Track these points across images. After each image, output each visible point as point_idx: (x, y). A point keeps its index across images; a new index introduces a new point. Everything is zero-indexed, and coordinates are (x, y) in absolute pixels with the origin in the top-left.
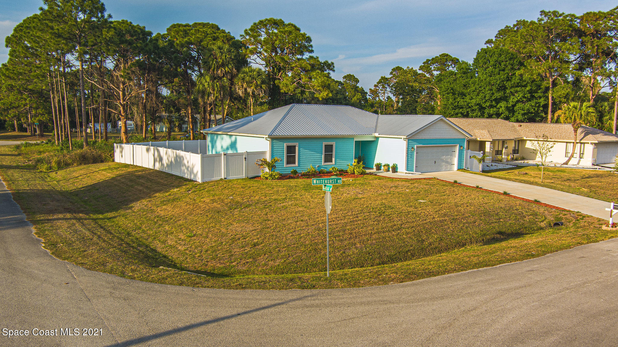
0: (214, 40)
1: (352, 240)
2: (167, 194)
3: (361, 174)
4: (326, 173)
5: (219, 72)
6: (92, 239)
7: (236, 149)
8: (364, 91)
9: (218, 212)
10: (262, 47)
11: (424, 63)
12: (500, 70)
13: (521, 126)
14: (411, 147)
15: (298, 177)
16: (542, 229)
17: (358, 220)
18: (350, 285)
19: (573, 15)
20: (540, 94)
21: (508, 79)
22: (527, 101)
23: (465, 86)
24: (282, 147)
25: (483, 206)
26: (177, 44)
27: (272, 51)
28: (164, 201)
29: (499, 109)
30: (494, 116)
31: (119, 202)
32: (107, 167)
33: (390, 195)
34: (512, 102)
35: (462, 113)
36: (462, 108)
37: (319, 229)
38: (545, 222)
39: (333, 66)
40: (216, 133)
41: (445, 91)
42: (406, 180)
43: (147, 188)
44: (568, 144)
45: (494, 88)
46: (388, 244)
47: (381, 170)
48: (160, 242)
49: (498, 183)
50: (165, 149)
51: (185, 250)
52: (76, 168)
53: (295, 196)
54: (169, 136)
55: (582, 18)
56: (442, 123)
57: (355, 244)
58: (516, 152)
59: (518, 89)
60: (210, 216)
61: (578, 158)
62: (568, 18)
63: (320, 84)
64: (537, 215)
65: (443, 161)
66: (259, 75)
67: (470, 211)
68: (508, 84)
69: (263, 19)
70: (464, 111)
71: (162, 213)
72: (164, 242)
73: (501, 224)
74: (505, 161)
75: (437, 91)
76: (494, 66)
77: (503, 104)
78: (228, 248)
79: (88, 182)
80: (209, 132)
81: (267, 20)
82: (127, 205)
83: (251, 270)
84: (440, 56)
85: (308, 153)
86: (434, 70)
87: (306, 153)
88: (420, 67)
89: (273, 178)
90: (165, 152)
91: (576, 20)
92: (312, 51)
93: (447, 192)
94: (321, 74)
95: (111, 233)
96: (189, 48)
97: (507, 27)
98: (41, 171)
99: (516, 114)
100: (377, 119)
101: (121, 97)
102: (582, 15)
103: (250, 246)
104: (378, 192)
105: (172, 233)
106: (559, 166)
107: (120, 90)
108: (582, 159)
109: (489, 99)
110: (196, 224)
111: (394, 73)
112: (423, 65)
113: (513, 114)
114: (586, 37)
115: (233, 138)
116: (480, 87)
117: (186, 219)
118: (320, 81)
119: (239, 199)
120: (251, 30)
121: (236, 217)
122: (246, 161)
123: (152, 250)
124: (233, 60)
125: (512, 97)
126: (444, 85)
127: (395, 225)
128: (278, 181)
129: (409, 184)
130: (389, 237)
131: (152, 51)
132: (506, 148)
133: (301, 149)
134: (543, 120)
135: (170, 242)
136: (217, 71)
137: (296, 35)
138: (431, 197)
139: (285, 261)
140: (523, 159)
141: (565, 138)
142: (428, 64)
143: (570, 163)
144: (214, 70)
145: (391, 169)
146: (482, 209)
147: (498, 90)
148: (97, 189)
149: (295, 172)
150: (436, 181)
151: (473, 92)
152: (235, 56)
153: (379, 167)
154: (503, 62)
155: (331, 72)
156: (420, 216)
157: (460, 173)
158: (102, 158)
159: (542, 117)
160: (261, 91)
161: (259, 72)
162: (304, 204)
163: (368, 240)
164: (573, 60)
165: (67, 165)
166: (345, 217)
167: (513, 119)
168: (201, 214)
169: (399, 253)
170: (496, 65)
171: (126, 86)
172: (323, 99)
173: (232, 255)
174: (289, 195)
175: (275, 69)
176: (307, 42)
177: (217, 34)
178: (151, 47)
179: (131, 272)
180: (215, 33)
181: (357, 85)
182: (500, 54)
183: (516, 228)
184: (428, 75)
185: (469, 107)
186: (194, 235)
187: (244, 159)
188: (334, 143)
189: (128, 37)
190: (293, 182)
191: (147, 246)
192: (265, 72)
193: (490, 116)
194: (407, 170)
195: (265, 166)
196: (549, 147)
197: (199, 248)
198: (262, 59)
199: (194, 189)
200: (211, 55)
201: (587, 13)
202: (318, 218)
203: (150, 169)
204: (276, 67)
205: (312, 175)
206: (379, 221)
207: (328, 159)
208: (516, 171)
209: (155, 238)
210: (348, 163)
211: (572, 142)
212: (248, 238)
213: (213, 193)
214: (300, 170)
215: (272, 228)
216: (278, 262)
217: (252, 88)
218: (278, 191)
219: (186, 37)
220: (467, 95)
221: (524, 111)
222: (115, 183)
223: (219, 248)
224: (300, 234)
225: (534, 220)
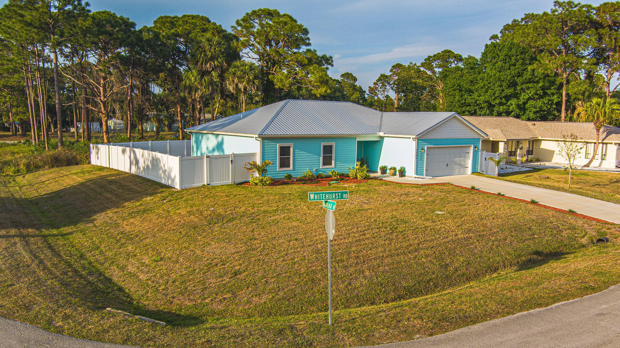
0: (203, 32)
1: (359, 267)
2: (138, 204)
3: (364, 179)
4: (325, 178)
5: (208, 65)
6: (29, 266)
7: (223, 151)
8: (362, 89)
9: (195, 228)
10: (255, 39)
11: (425, 60)
12: (510, 65)
13: (535, 125)
14: (421, 148)
15: (292, 183)
16: (584, 246)
17: (366, 239)
18: (361, 340)
19: (590, 6)
20: (553, 91)
21: (520, 75)
22: (539, 98)
23: (472, 82)
24: (274, 148)
25: (512, 219)
26: (163, 36)
27: (266, 44)
28: (133, 212)
29: (509, 106)
30: (504, 114)
31: (81, 214)
32: (80, 171)
33: (401, 205)
34: (523, 99)
35: (469, 111)
36: (469, 105)
37: (318, 252)
38: (586, 238)
39: (332, 61)
40: (201, 132)
41: (451, 88)
42: (417, 186)
43: (117, 195)
44: (588, 144)
45: (504, 84)
46: (405, 271)
47: (386, 173)
48: (118, 267)
49: (521, 189)
50: (141, 150)
51: (147, 280)
52: (46, 172)
53: (289, 207)
54: (157, 136)
55: (598, 9)
56: (454, 120)
57: (363, 271)
58: (530, 153)
59: (530, 85)
60: (183, 233)
61: (600, 160)
62: (584, 9)
63: (318, 79)
64: (575, 229)
65: (456, 163)
66: (251, 70)
67: (498, 225)
68: (519, 80)
69: (256, 9)
70: (472, 109)
71: (128, 228)
72: (123, 268)
73: (537, 241)
74: (519, 163)
75: (439, 89)
76: (504, 61)
77: (513, 102)
78: (201, 277)
79: (54, 187)
80: (193, 131)
81: (260, 10)
82: (90, 217)
83: (228, 310)
84: (442, 52)
85: (305, 154)
86: (436, 67)
87: (301, 155)
88: (422, 64)
89: (263, 185)
90: (141, 154)
91: (592, 11)
92: (309, 44)
93: (467, 201)
94: (319, 68)
95: (59, 255)
96: (176, 40)
97: (515, 21)
98: (7, 175)
99: (527, 112)
100: (382, 117)
101: (102, 94)
102: (599, 5)
103: (230, 276)
104: (386, 201)
105: (135, 256)
106: (580, 168)
107: (101, 86)
108: (604, 161)
109: (499, 96)
110: (166, 244)
111: (394, 70)
112: (424, 61)
113: (524, 113)
114: (604, 29)
115: (220, 138)
116: (489, 83)
117: (154, 236)
118: (317, 76)
119: (221, 211)
120: (242, 20)
121: (215, 235)
122: (233, 165)
123: (106, 278)
124: (223, 53)
125: (523, 94)
126: (450, 81)
127: (411, 245)
128: (269, 188)
129: (422, 191)
130: (405, 262)
131: (134, 43)
132: (521, 148)
133: (296, 150)
134: (557, 118)
135: (131, 268)
136: (206, 64)
137: (292, 26)
138: (449, 207)
139: (273, 297)
140: (538, 160)
141: (585, 138)
142: (430, 60)
143: (592, 165)
144: (202, 64)
145: (397, 173)
146: (511, 222)
147: (509, 87)
148: (61, 197)
149: (289, 177)
150: (451, 187)
151: (481, 88)
152: (225, 49)
153: (384, 170)
154: (513, 56)
155: (329, 66)
156: (440, 232)
157: (475, 177)
158: (77, 160)
159: (554, 115)
160: (254, 87)
161: (252, 67)
162: (299, 217)
163: (380, 266)
164: (586, 55)
165: (38, 168)
166: (349, 234)
167: (524, 117)
168: (174, 230)
169: (419, 283)
170: (506, 60)
171: (106, 82)
172: (321, 95)
173: (206, 288)
174: (281, 205)
175: (269, 63)
176: (303, 34)
177: (207, 26)
178: (133, 38)
179: (62, 321)
180: (205, 25)
181: (355, 84)
182: (511, 48)
183: (554, 246)
184: (429, 73)
185: (478, 105)
186: (161, 259)
187: (230, 162)
188: (333, 144)
189: (108, 28)
190: (286, 189)
191: (100, 274)
192: (258, 66)
193: (499, 114)
194: (417, 174)
195: (255, 170)
196: (579, 148)
197: (166, 278)
198: (256, 53)
199: (169, 198)
200: (199, 48)
201: (605, 4)
202: (315, 236)
203: (126, 173)
204: (270, 61)
205: (309, 180)
206: (391, 240)
207: (327, 161)
208: (535, 175)
209: (113, 262)
210: (350, 166)
211: (593, 143)
212: (228, 264)
213: (192, 202)
214: (294, 175)
215: (259, 250)
216: (264, 298)
217: (244, 83)
218: (268, 201)
219: (172, 28)
220: (475, 91)
221: (536, 108)
222: (83, 189)
223: (191, 277)
224: (293, 259)
225: (573, 235)
